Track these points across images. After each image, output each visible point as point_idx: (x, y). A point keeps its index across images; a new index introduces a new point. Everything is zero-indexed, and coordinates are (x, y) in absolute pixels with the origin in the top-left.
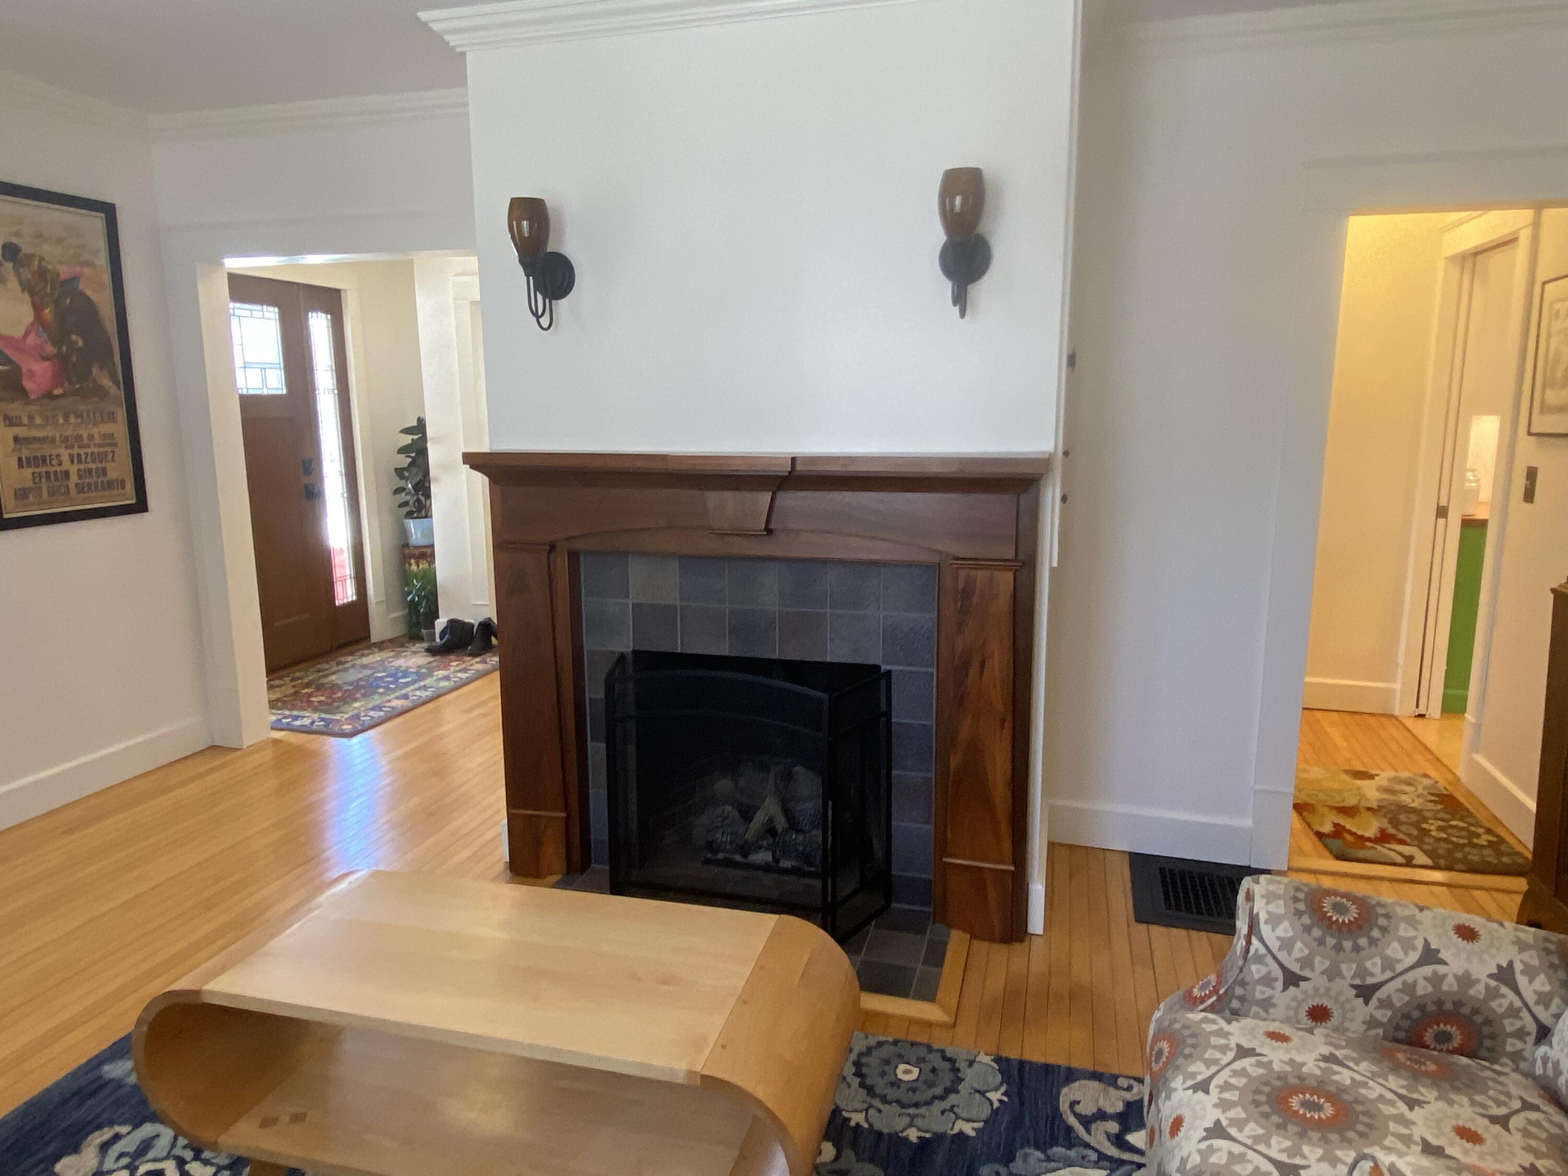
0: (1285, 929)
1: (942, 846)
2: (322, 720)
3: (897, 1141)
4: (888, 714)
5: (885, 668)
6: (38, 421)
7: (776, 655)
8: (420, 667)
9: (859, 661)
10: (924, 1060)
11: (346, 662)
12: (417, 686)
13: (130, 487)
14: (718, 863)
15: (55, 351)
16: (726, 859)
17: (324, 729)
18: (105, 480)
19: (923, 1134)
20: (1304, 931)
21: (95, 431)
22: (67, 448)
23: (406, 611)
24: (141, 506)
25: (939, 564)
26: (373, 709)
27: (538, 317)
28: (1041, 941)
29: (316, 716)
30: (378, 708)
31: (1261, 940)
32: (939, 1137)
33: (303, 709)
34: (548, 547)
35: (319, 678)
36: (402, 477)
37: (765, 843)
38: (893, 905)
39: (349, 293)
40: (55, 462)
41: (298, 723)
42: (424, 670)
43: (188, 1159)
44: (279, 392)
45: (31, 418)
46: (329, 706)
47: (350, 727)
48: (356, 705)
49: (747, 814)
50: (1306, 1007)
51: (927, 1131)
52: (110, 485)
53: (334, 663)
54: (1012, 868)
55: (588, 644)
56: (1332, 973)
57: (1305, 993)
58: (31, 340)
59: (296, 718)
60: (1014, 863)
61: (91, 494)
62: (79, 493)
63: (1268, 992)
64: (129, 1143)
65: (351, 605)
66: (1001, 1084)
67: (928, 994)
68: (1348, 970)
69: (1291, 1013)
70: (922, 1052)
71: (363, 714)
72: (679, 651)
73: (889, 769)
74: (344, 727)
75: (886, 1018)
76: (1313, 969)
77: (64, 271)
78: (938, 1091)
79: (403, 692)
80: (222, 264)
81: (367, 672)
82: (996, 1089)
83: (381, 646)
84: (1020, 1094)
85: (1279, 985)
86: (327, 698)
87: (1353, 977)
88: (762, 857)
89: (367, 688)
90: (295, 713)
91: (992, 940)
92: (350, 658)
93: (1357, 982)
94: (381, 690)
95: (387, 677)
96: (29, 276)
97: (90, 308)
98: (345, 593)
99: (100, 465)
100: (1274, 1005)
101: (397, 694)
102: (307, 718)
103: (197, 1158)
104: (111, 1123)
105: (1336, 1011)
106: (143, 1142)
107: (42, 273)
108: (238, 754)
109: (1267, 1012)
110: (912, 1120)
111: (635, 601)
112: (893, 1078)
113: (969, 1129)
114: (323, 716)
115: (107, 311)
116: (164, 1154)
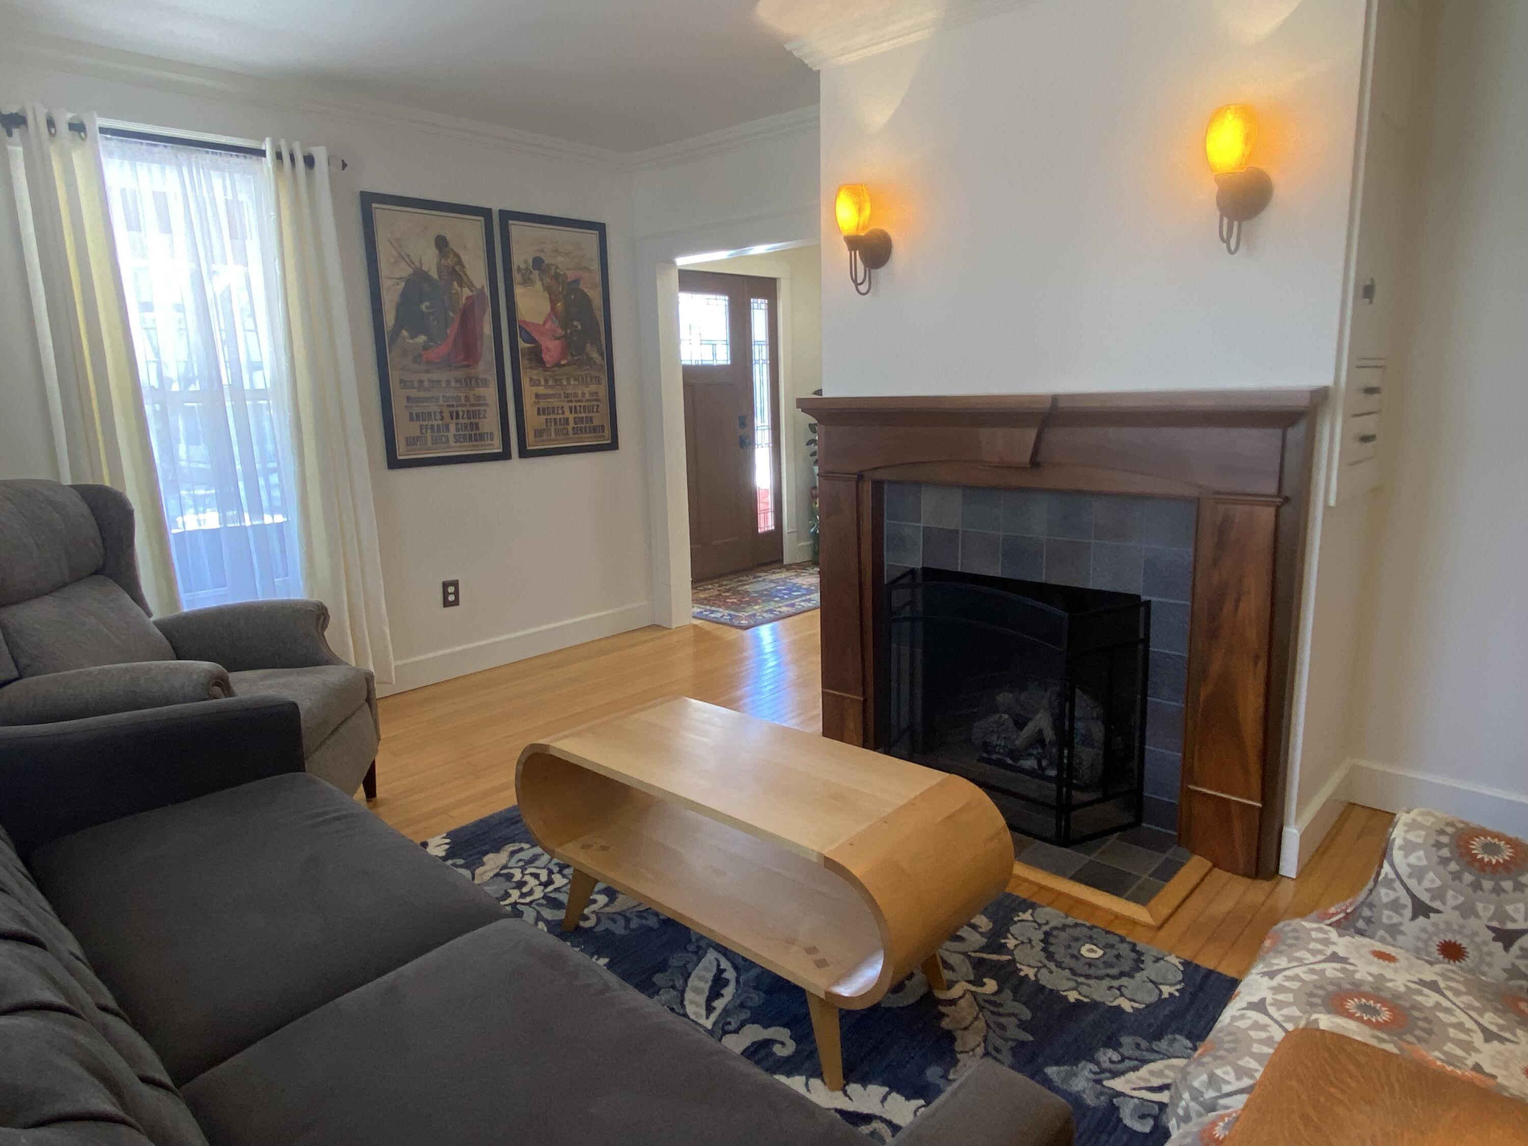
0: (1418, 858)
1: (1188, 773)
2: (730, 615)
3: (1055, 996)
4: (1146, 641)
5: (1144, 598)
6: (550, 383)
7: (1043, 579)
8: (811, 585)
9: (1120, 589)
10: (1112, 946)
11: (760, 577)
12: (804, 598)
13: (607, 432)
14: (989, 761)
15: (564, 333)
16: (998, 760)
17: (728, 622)
18: (592, 425)
19: (1082, 998)
20: (1439, 863)
21: (586, 390)
22: (569, 402)
23: (812, 542)
24: (613, 445)
25: (1199, 499)
26: (766, 611)
27: (857, 285)
28: (1291, 883)
29: (726, 612)
30: (771, 611)
31: (1392, 865)
32: (1095, 1005)
33: (719, 606)
34: (856, 476)
35: (737, 587)
36: (814, 431)
37: (1035, 752)
38: (1144, 825)
39: (782, 280)
40: (560, 412)
41: (713, 615)
42: (813, 588)
43: (555, 872)
44: (725, 363)
45: (546, 381)
46: (738, 607)
47: (746, 622)
48: (757, 607)
49: (1020, 724)
50: (1437, 940)
51: (1085, 997)
52: (594, 430)
53: (751, 577)
54: (1259, 805)
55: (889, 560)
56: (1467, 910)
57: (1435, 925)
58: (548, 326)
59: (713, 612)
60: (1263, 800)
61: (581, 435)
62: (574, 434)
63: (1396, 919)
64: (526, 855)
65: (768, 534)
66: (1180, 982)
67: (1142, 898)
68: (1485, 910)
69: (1421, 944)
70: (1112, 940)
71: (758, 614)
72: (959, 570)
73: (1145, 695)
74: (742, 622)
75: (1095, 908)
76: (1444, 903)
77: (571, 276)
78: (1114, 971)
79: (793, 602)
80: (674, 263)
81: (773, 585)
82: (1171, 985)
83: (789, 567)
84: (1194, 996)
85: (1408, 912)
86: (738, 601)
87: (1490, 919)
88: (1029, 763)
89: (769, 596)
90: (713, 608)
91: (1235, 872)
92: (762, 574)
93: (1495, 924)
94: (777, 599)
95: (785, 590)
96: (549, 280)
97: (587, 300)
98: (766, 523)
99: (588, 415)
100: (1402, 933)
101: (787, 603)
102: (721, 613)
103: (560, 872)
104: (521, 842)
105: (1471, 951)
106: (534, 855)
107: (557, 276)
108: (665, 632)
109: (1395, 940)
110: (1078, 986)
111: (925, 525)
112: (1076, 953)
113: (1127, 1006)
114: (732, 612)
115: (597, 302)
116: (543, 865)
